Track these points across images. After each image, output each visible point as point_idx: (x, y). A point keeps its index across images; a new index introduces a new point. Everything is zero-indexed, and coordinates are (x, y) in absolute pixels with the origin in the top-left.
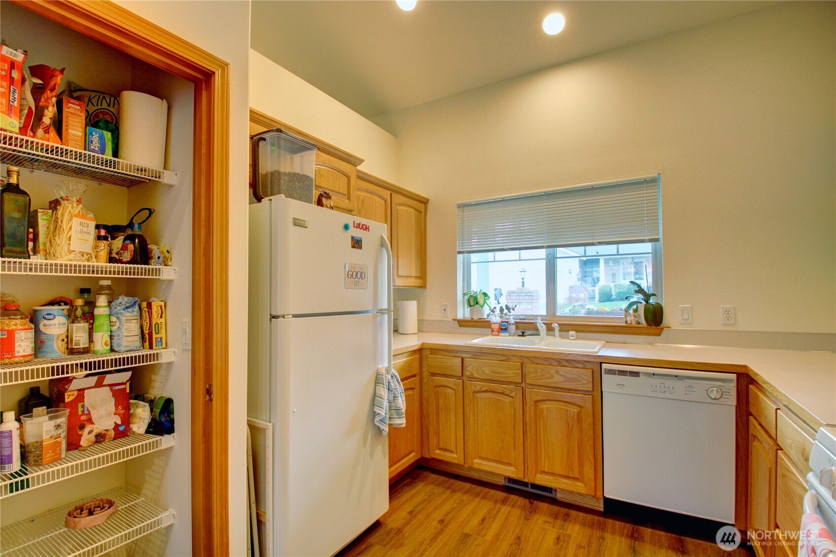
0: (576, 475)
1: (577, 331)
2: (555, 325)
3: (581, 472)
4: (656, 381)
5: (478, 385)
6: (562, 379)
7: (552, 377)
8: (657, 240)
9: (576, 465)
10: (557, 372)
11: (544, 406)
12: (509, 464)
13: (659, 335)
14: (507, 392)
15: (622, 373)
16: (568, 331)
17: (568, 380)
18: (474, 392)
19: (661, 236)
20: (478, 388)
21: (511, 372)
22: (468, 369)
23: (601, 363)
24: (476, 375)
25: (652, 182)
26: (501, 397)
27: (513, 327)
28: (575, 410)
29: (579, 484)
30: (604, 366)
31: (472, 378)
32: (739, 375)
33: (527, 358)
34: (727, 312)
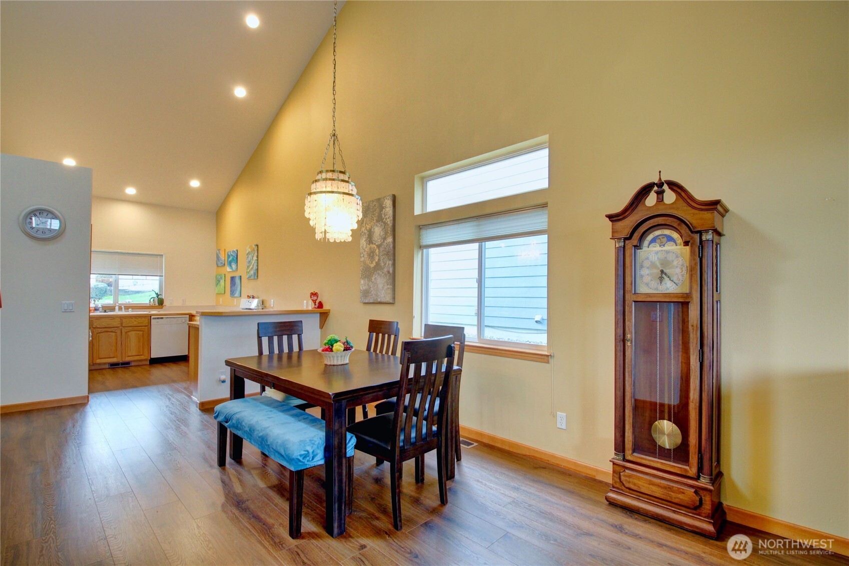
0: (141, 354)
1: (132, 309)
2: (123, 306)
3: (143, 353)
4: (168, 319)
5: (100, 330)
6: (137, 323)
7: (133, 323)
8: (162, 276)
9: (141, 350)
10: (135, 321)
11: (130, 333)
12: (114, 357)
13: (162, 308)
14: (114, 331)
15: (158, 318)
16: (128, 309)
17: (139, 323)
18: (97, 333)
19: (164, 275)
20: (100, 331)
21: (116, 323)
22: (95, 324)
23: (151, 316)
24: (98, 326)
25: (162, 255)
26: (111, 333)
27: (101, 309)
28: (141, 333)
29: (142, 356)
30: (152, 317)
31: (96, 328)
32: (189, 315)
33: (123, 317)
34: (183, 300)
